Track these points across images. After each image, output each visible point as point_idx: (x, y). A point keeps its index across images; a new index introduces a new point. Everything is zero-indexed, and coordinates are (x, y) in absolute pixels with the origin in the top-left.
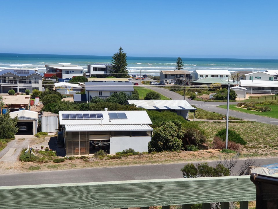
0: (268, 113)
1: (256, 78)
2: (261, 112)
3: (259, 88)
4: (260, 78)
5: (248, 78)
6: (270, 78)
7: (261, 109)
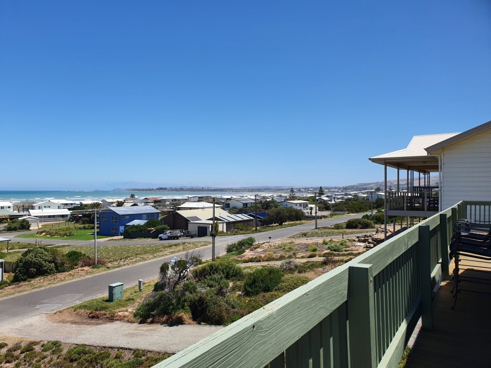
0: (73, 237)
1: (45, 207)
2: (65, 237)
3: (50, 216)
4: (49, 207)
5: (37, 207)
6: (59, 206)
7: (65, 234)
